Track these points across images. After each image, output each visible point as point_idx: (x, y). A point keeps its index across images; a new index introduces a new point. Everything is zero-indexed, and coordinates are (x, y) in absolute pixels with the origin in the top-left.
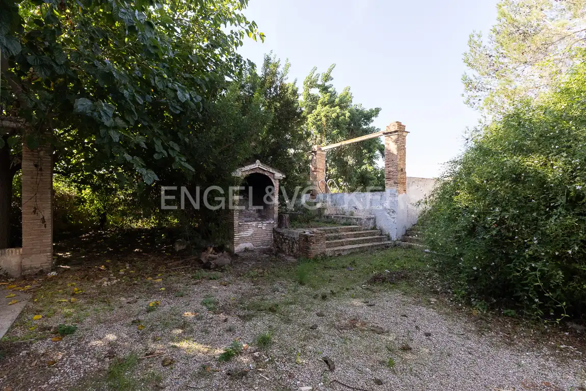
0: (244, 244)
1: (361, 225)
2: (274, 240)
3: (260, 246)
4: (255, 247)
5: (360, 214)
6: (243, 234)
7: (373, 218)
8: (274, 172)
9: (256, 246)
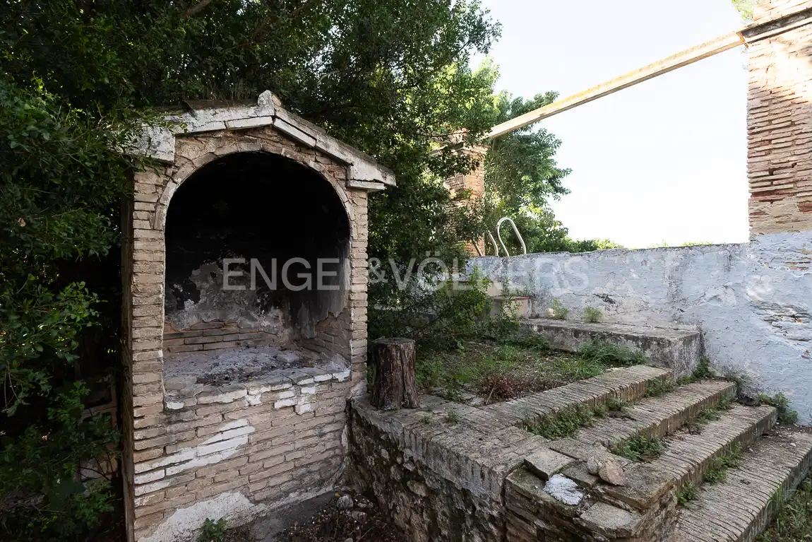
0: (202, 505)
1: (667, 365)
2: (351, 454)
3: (287, 494)
4: (262, 507)
5: (627, 318)
6: (194, 456)
7: (696, 336)
8: (348, 157)
9: (266, 500)
